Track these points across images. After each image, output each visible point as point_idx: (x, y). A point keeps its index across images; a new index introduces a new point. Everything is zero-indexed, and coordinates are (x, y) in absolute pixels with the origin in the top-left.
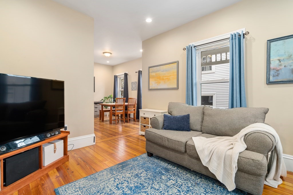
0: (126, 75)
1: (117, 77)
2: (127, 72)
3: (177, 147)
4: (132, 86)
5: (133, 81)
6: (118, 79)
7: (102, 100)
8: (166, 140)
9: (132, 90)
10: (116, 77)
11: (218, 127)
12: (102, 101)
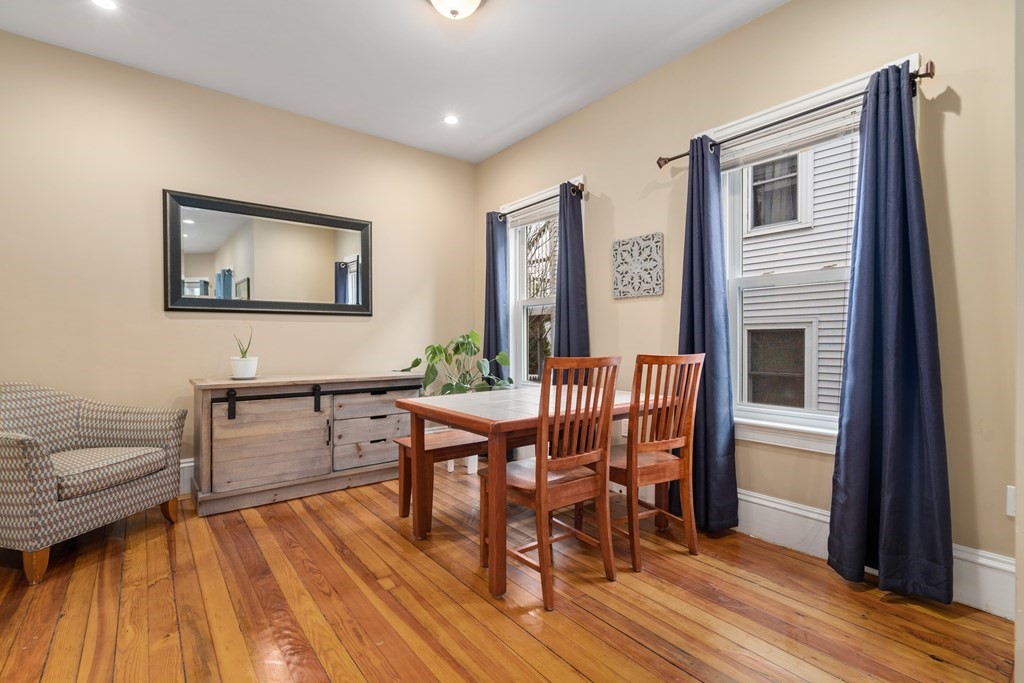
0: (572, 196)
1: (505, 222)
2: (576, 181)
4: (623, 268)
5: (623, 234)
6: (511, 233)
7: (416, 363)
9: (624, 296)
10: (496, 225)
12: (420, 371)
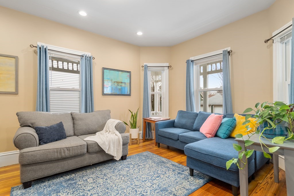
3: (79, 152)
8: (66, 150)
11: (90, 127)
